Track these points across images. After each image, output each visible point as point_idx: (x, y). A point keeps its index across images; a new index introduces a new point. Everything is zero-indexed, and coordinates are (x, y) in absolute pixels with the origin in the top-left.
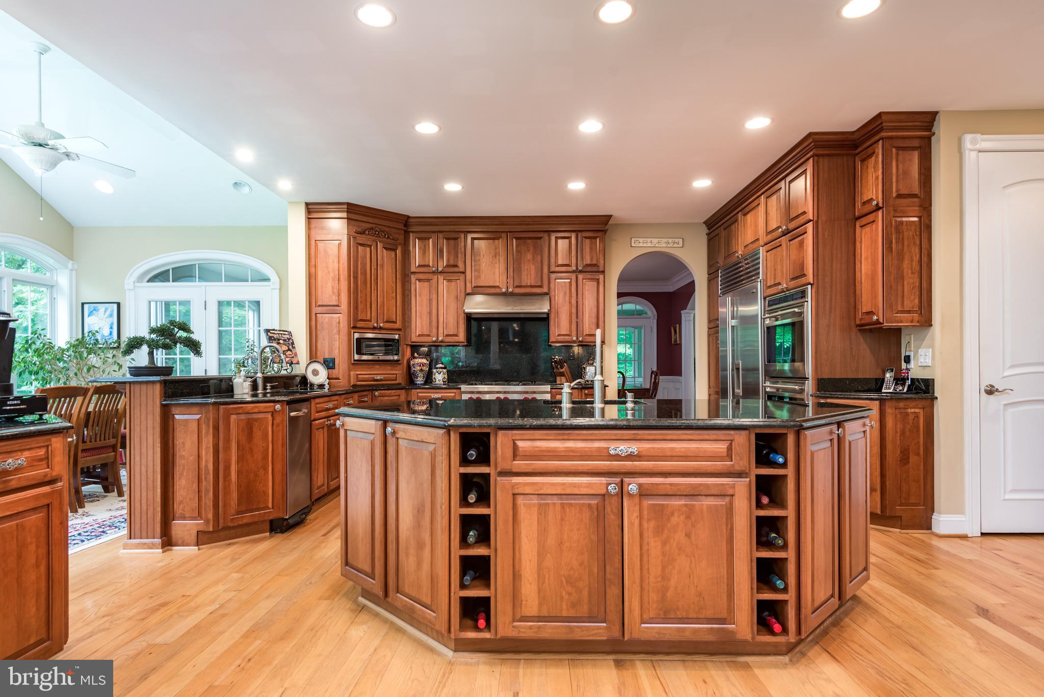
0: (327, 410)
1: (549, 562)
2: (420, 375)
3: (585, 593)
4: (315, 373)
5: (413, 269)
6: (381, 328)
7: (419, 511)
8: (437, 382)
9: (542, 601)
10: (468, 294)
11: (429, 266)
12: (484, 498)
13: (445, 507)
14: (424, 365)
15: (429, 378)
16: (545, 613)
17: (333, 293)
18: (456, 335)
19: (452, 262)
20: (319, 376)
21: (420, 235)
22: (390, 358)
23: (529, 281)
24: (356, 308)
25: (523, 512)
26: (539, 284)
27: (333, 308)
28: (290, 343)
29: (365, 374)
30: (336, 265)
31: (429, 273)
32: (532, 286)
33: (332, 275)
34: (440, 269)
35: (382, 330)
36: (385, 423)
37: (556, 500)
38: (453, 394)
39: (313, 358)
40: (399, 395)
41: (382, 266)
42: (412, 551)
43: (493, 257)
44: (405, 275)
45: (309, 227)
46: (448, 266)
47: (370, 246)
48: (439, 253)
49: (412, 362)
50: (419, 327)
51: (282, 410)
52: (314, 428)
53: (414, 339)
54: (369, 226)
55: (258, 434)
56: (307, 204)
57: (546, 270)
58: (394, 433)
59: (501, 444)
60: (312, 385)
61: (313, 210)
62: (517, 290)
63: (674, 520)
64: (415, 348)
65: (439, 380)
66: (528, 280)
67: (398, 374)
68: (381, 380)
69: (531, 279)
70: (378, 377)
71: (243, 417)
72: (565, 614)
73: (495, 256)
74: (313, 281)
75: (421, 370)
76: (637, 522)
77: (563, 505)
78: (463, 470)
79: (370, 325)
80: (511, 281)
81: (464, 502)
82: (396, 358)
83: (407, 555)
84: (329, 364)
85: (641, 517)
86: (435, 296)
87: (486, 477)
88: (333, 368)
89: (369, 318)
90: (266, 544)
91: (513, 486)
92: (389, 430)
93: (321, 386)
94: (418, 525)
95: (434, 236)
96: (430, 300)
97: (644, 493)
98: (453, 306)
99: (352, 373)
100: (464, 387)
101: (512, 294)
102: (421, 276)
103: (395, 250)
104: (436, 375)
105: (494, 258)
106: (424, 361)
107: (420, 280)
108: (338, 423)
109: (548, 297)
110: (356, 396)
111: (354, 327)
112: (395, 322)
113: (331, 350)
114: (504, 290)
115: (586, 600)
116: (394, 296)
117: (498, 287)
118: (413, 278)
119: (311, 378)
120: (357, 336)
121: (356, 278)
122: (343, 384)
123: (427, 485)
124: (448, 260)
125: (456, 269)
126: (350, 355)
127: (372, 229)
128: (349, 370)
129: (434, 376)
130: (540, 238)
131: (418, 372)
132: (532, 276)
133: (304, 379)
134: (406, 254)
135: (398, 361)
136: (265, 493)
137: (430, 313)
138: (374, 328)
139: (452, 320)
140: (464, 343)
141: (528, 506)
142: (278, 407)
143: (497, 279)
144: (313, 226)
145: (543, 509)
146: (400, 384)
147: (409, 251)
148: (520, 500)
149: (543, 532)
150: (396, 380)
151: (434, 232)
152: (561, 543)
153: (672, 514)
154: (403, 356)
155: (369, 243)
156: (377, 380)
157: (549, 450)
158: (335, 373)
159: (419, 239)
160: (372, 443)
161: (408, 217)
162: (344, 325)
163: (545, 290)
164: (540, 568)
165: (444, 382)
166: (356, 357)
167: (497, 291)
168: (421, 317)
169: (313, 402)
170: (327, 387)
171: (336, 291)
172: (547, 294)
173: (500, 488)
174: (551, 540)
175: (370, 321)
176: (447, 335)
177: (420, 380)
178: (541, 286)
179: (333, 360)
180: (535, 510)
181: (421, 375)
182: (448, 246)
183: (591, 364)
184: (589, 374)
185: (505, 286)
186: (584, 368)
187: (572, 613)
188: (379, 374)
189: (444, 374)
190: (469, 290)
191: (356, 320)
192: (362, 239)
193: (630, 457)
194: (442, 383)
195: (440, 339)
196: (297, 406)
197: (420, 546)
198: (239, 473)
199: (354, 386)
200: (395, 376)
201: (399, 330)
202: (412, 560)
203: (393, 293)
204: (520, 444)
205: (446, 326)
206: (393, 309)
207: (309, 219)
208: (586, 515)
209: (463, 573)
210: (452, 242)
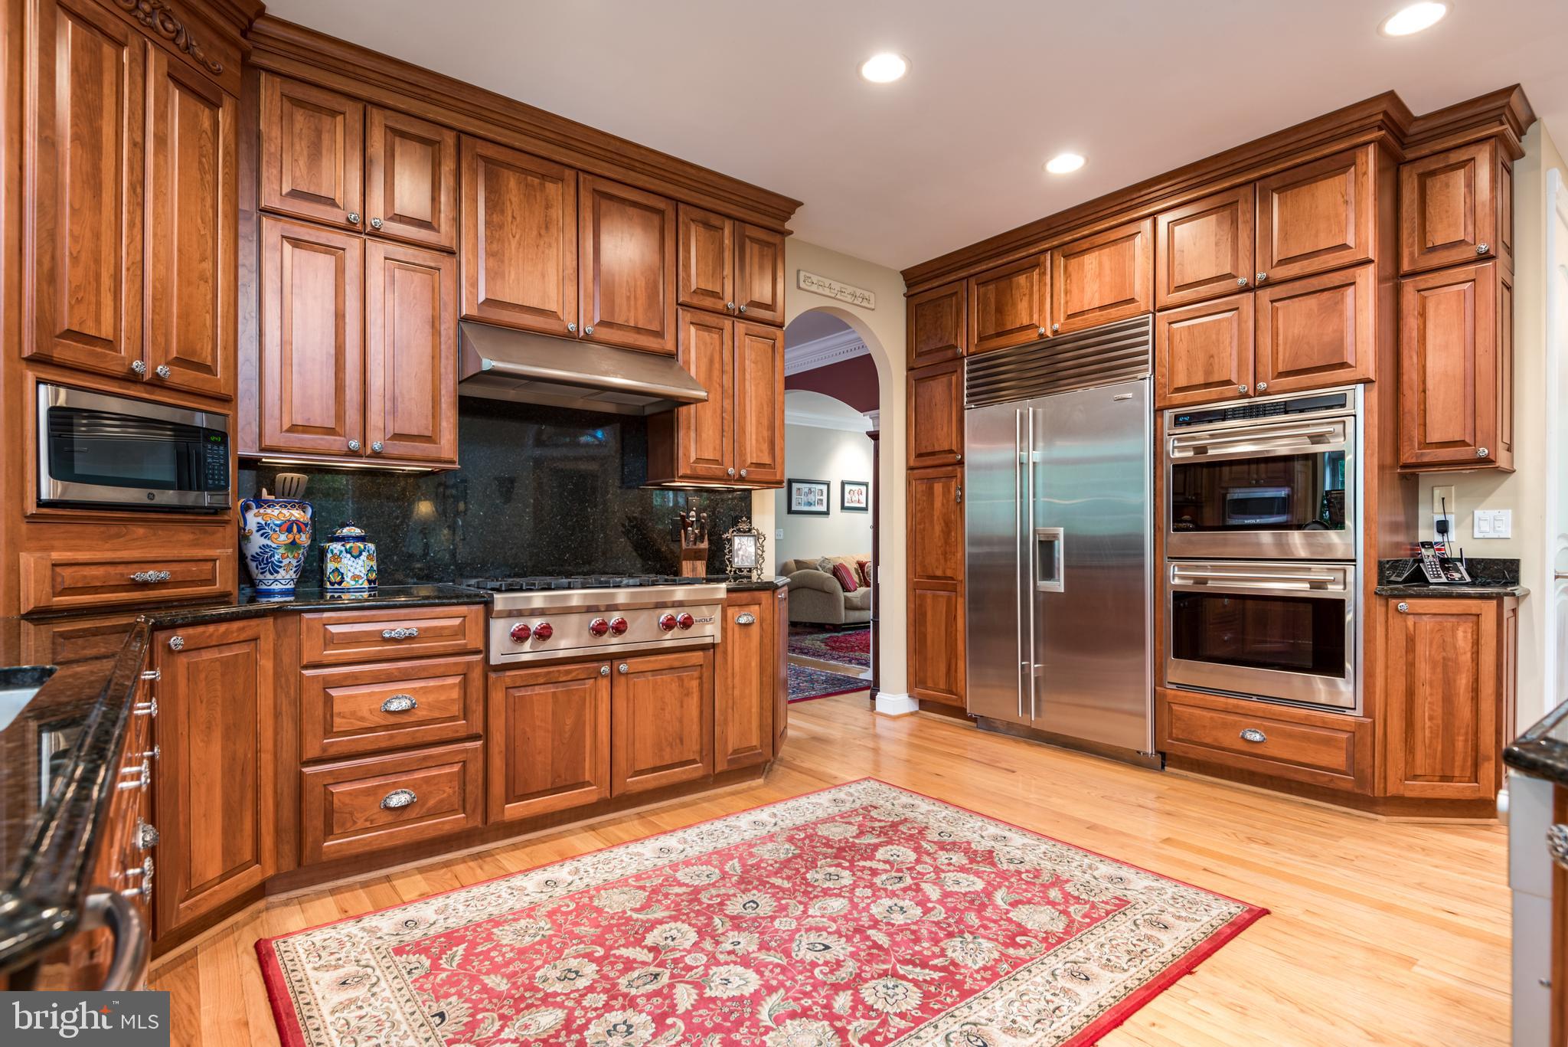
2: (285, 562)
5: (272, 198)
8: (343, 585)
10: (467, 319)
11: (332, 202)
14: (296, 527)
15: (314, 572)
18: (425, 439)
19: (412, 210)
21: (299, 92)
22: (191, 498)
23: (632, 314)
24: (52, 278)
26: (655, 330)
29: (91, 560)
31: (331, 226)
32: (638, 330)
34: (372, 223)
35: (158, 391)
38: (457, 622)
40: (255, 639)
41: (164, 142)
43: (539, 228)
44: (242, 212)
46: (398, 219)
49: (254, 520)
57: (669, 296)
65: (355, 578)
66: (629, 311)
67: (215, 561)
68: (161, 584)
69: (636, 309)
70: (151, 574)
73: (547, 228)
75: (293, 545)
79: (113, 361)
80: (587, 305)
89: (107, 331)
95: (354, 114)
99: (28, 557)
102: (300, 229)
103: (212, 107)
104: (345, 561)
105: (543, 232)
106: (296, 514)
107: (296, 242)
109: (675, 364)
111: (40, 360)
116: (209, 274)
118: (271, 227)
120: (50, 396)
125: (429, 236)
126: (19, 477)
128: (17, 545)
129: (330, 566)
130: (658, 212)
131: (282, 551)
132: (640, 302)
135: (221, 510)
138: (129, 377)
140: (453, 462)
143: (553, 292)
150: (211, 581)
151: (354, 99)
156: (145, 585)
159: (297, 103)
163: (665, 346)
165: (370, 582)
166: (51, 489)
167: (553, 325)
172: (670, 357)
175: (111, 345)
176: (398, 437)
177: (282, 580)
178: (659, 334)
181: (283, 559)
183: (745, 532)
184: (740, 553)
186: (730, 541)
188: (149, 560)
189: (367, 558)
190: (469, 307)
191: (51, 329)
194: (366, 585)
199: (41, 613)
200: (209, 565)
201: (225, 400)
203: (203, 259)
205: (394, 403)
206: (204, 320)
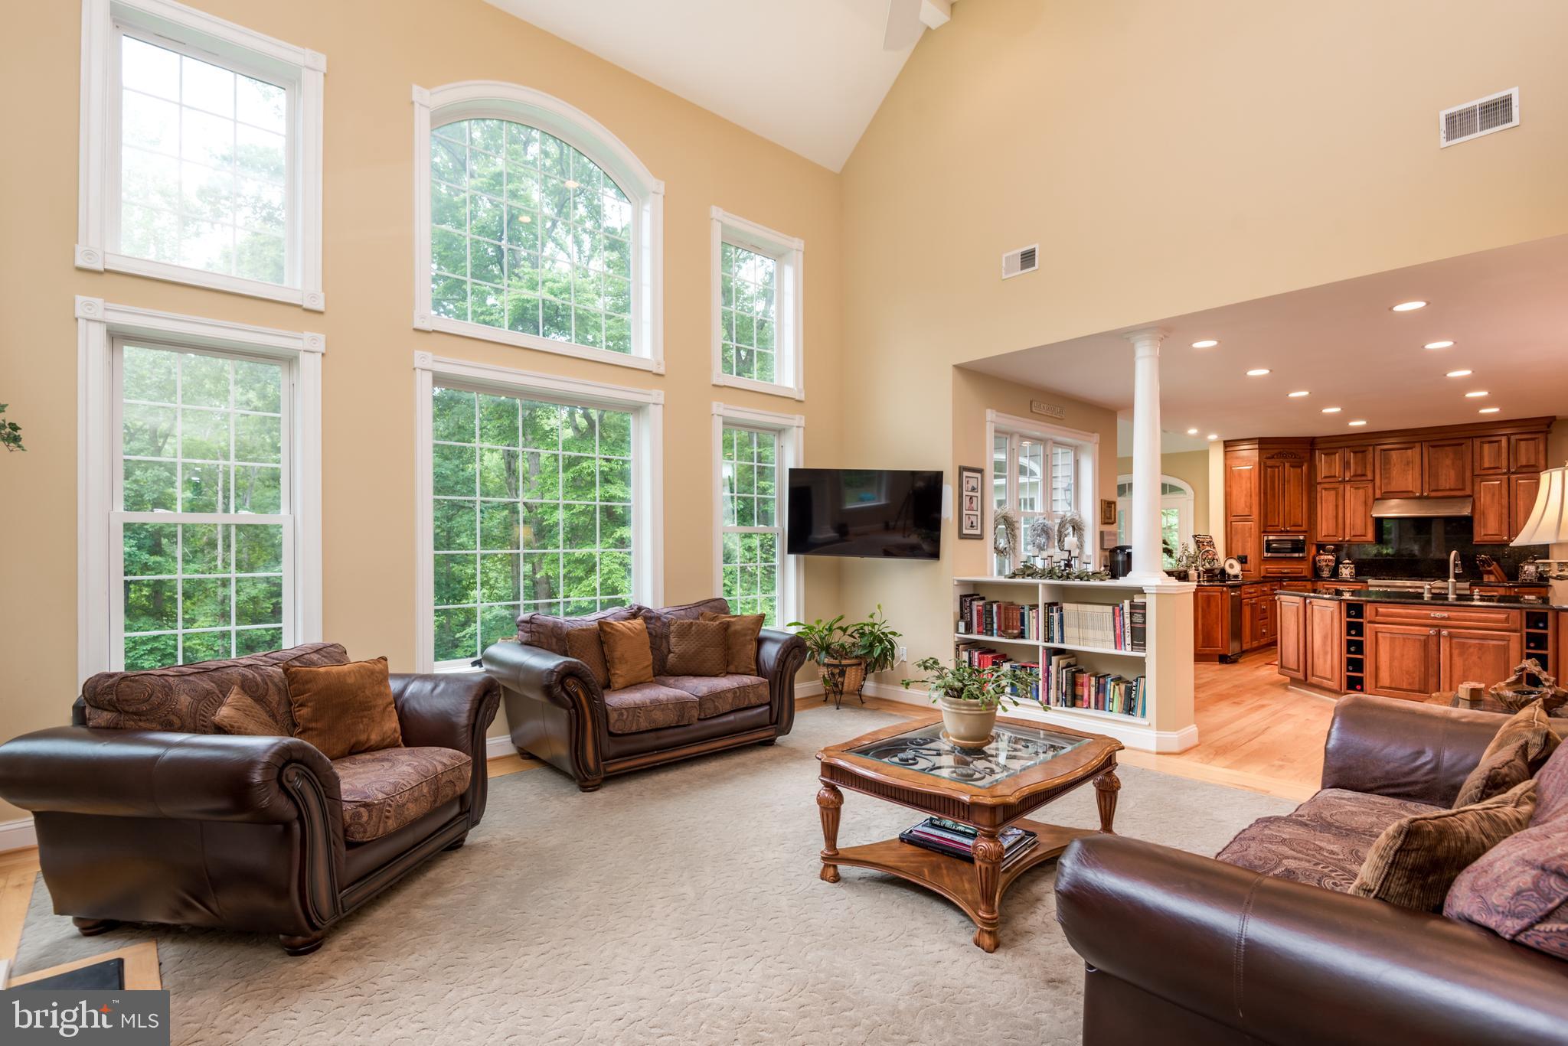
0: (1251, 593)
1: (1396, 663)
2: (1325, 570)
3: (1417, 679)
4: (1231, 566)
5: (1319, 480)
6: (1288, 531)
7: (1325, 638)
8: (1344, 576)
9: (1392, 681)
10: (1377, 499)
11: (1335, 477)
12: (1360, 633)
13: (1338, 636)
14: (1330, 561)
15: (1335, 573)
16: (1393, 686)
17: (1246, 506)
18: (1364, 536)
19: (1359, 472)
20: (1235, 569)
21: (1326, 452)
22: (1297, 555)
23: (1448, 485)
24: (1266, 517)
25: (1381, 640)
26: (1460, 487)
27: (1245, 518)
28: (1211, 544)
29: (1273, 568)
30: (1249, 485)
31: (1338, 484)
32: (1451, 490)
33: (1245, 492)
34: (1347, 479)
35: (1289, 533)
36: (1306, 598)
37: (1400, 636)
38: (1361, 587)
39: (1229, 555)
40: (1305, 586)
41: (1289, 481)
42: (1321, 656)
43: (1406, 465)
44: (1311, 486)
45: (1226, 458)
46: (1355, 476)
47: (1278, 467)
48: (1346, 465)
49: (1317, 558)
50: (1325, 528)
51: (1227, 591)
52: (1243, 604)
53: (1319, 539)
54: (1276, 451)
55: (1213, 604)
56: (1225, 442)
57: (1468, 474)
58: (1311, 603)
59: (1369, 610)
60: (1229, 575)
61: (1229, 445)
62: (1433, 494)
63: (1471, 650)
64: (1321, 547)
65: (1346, 574)
66: (1446, 484)
67: (1304, 569)
68: (1288, 573)
69: (1450, 483)
70: (1286, 571)
71: (1205, 594)
72: (1405, 687)
73: (1409, 464)
74: (1228, 497)
75: (1327, 565)
76: (1448, 650)
77: (1404, 639)
78: (1348, 619)
79: (1278, 529)
80: (1426, 486)
81: (1349, 634)
82: (1301, 555)
83: (1318, 658)
84: (1243, 560)
85: (1451, 647)
86: (1341, 502)
87: (1362, 623)
88: (1246, 562)
89: (1276, 523)
90: (1217, 666)
91: (1376, 628)
92: (1308, 601)
93: (1236, 576)
94: (1324, 644)
95: (1341, 451)
96: (1337, 506)
97: (1451, 636)
98: (1361, 509)
99: (1262, 567)
100: (1371, 581)
101: (1428, 498)
102: (1326, 486)
103: (1301, 467)
104: (1343, 570)
106: (1331, 557)
107: (1326, 489)
108: (1276, 598)
109: (1471, 499)
110: (1268, 584)
111: (1264, 532)
112: (1301, 526)
113: (1244, 548)
114: (1418, 494)
115: (1417, 682)
116: (1301, 505)
117: (1411, 492)
118: (1319, 488)
119: (1229, 570)
120: (1266, 538)
121: (1265, 494)
122: (1254, 575)
123: (1329, 626)
124: (1356, 471)
125: (1364, 478)
126: (1261, 553)
127: (1280, 453)
128: (1260, 565)
129: (1340, 571)
130: (1461, 444)
131: (1324, 567)
132: (1451, 480)
133: (1223, 571)
134: (1312, 468)
135: (1302, 557)
136: (1217, 639)
137: (1337, 517)
138: (1282, 532)
139: (1359, 521)
140: (1373, 542)
141: (1384, 638)
142: (1225, 589)
143: (1411, 486)
144: (1228, 457)
145: (1392, 640)
146: (1305, 577)
147: (1315, 466)
148: (1380, 635)
149: (1392, 649)
150: (1302, 573)
151: (1341, 448)
152: (1403, 656)
153: (1470, 647)
154: (1309, 553)
155: (1278, 465)
156: (1285, 573)
157: (1399, 613)
158: (1247, 566)
159: (1325, 454)
160: (1298, 608)
161: (1315, 438)
162: (1255, 531)
163: (1468, 492)
164: (1391, 666)
165: (1351, 576)
166: (1266, 555)
167: (1411, 495)
168: (1327, 520)
169: (1243, 587)
170: (1241, 577)
171: (1248, 504)
172: (1469, 496)
173: (1368, 629)
174: (1397, 653)
175: (1278, 526)
176: (1355, 536)
177: (1326, 574)
178: (1463, 489)
179: (1246, 557)
180: (1388, 640)
181: (1327, 569)
182: (1355, 458)
185: (1420, 491)
186: (1521, 567)
187: (1409, 688)
188: (1286, 568)
189: (1351, 568)
190: (1378, 495)
191: (1266, 526)
192: (1270, 463)
193: (1443, 618)
194: (1349, 577)
195: (1347, 539)
196: (1234, 589)
197: (1326, 653)
198: (1203, 625)
199: (1264, 577)
200: (1302, 570)
201: (1305, 532)
202: (1321, 660)
203: (1299, 502)
204: (1380, 610)
205: (1352, 527)
206: (1300, 515)
207: (1226, 452)
208: (1418, 644)
209: (1348, 665)
210: (1360, 455)
